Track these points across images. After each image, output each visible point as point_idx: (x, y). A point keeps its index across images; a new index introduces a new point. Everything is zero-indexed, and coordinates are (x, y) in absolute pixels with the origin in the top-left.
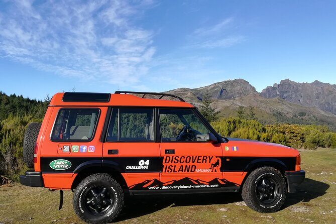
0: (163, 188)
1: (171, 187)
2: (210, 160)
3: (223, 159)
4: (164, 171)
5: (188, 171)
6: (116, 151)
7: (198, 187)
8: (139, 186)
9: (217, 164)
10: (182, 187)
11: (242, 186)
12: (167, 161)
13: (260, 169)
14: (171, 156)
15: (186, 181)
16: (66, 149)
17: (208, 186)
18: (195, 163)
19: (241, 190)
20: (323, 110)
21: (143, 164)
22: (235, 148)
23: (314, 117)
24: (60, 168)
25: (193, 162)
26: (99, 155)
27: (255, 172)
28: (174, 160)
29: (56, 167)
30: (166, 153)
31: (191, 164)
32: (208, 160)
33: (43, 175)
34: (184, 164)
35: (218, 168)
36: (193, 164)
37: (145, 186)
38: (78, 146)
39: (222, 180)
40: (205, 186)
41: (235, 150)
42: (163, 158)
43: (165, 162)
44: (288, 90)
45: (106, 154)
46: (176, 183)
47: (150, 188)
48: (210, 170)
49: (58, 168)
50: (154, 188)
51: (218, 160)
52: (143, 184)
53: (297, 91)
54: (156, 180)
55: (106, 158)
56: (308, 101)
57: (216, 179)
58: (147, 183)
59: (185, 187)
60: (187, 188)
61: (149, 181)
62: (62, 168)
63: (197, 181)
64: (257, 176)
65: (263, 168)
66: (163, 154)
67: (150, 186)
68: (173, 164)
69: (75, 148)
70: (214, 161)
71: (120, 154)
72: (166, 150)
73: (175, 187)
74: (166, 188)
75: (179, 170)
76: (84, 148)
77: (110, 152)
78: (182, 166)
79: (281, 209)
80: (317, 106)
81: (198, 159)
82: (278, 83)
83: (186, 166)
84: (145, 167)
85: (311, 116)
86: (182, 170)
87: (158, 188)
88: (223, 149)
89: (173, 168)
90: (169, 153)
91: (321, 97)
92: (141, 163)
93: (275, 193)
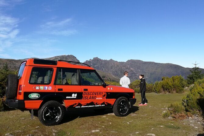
0: (82, 107)
1: (85, 107)
2: (102, 93)
3: (107, 93)
4: (83, 99)
5: (93, 99)
6: (62, 90)
7: (97, 106)
8: (71, 106)
9: (105, 95)
10: (90, 106)
11: (113, 105)
12: (85, 94)
13: (120, 98)
14: (86, 92)
15: (92, 104)
16: (37, 88)
17: (100, 106)
18: (96, 95)
19: (113, 107)
20: (114, 75)
21: (74, 96)
22: (112, 88)
23: (110, 78)
24: (34, 98)
25: (95, 95)
26: (54, 91)
27: (119, 99)
28: (87, 94)
29: (32, 97)
30: (84, 91)
31: (94, 95)
32: (101, 94)
33: (25, 101)
34: (92, 96)
35: (105, 97)
36: (95, 96)
37: (74, 106)
38: (43, 87)
39: (106, 103)
40: (99, 106)
41: (112, 89)
42: (83, 93)
43: (84, 95)
44: (97, 63)
45: (57, 91)
46: (88, 105)
47: (76, 107)
48: (102, 98)
49: (33, 98)
50: (78, 107)
51: (105, 94)
52: (74, 105)
53: (101, 64)
54: (79, 103)
55: (57, 93)
56: (107, 70)
57: (104, 102)
58: (75, 105)
59: (91, 106)
60: (92, 107)
61: (76, 104)
62: (35, 98)
63: (96, 103)
64: (119, 100)
65: (122, 97)
66: (83, 91)
67: (76, 106)
68: (87, 96)
69: (42, 88)
70: (103, 94)
71: (63, 91)
72: (84, 89)
73: (87, 106)
74: (83, 107)
75: (90, 98)
76: (46, 88)
77: (59, 90)
78: (91, 97)
79: (127, 115)
80: (111, 73)
81: (97, 93)
82: (92, 59)
83: (92, 97)
84: (75, 97)
85: (108, 78)
86: (91, 98)
87: (80, 107)
88: (107, 89)
89: (87, 98)
90: (85, 91)
91: (113, 68)
92: (73, 95)
93: (126, 108)
